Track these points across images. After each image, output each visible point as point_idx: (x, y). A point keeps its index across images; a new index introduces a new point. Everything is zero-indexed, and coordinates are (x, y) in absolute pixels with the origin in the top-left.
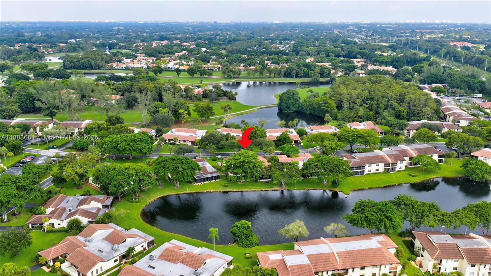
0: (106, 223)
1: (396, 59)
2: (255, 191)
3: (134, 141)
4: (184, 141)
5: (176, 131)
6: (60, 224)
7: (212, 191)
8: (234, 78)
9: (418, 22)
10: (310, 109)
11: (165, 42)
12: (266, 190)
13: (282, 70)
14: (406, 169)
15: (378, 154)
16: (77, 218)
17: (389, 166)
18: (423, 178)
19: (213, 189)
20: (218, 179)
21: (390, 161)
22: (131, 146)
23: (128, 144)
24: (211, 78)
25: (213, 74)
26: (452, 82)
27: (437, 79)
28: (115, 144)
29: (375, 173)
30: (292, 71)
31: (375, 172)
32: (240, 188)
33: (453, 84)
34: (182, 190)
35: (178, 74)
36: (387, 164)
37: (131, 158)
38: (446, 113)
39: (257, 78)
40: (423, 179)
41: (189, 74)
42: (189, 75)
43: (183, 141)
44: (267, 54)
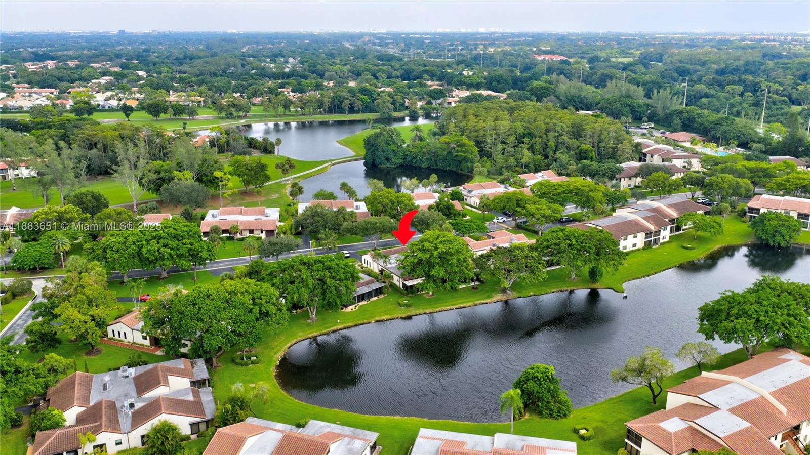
0: (242, 420)
1: (495, 77)
2: (465, 307)
3: (175, 237)
4: (251, 231)
5: (223, 213)
6: (121, 443)
7: (385, 317)
8: (240, 117)
9: (455, 31)
10: (427, 159)
11: (51, 64)
12: (483, 304)
13: (326, 100)
14: (671, 240)
15: (626, 218)
16: (165, 421)
17: (651, 237)
18: (706, 251)
19: (387, 314)
20: (381, 294)
21: (652, 228)
22: (172, 249)
23: (165, 246)
24: (194, 119)
25: (198, 112)
26: (608, 106)
27: (583, 103)
28: (133, 247)
29: (633, 251)
30: (343, 101)
31: (632, 249)
32: (435, 306)
33: (612, 109)
34: (327, 326)
35: (127, 116)
36: (648, 234)
37: (165, 275)
38: (644, 151)
39: (280, 116)
40: (706, 253)
41: (150, 113)
42: (151, 116)
43: (248, 232)
44: (270, 78)
